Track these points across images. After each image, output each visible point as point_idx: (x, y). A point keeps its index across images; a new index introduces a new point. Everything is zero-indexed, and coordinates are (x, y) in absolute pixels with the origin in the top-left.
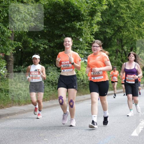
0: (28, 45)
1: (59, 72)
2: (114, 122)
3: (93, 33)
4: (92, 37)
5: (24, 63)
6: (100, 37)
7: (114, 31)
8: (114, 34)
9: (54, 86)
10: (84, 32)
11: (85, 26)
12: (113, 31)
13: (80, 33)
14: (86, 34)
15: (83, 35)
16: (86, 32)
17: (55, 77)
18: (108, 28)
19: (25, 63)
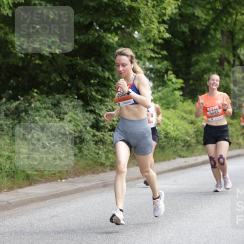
0: (12, 49)
1: (87, 111)
2: (220, 227)
3: (165, 19)
4: (162, 29)
5: (4, 92)
6: (180, 28)
7: (213, 13)
8: (214, 20)
9: (77, 146)
10: (142, 15)
11: (145, 2)
12: (211, 12)
13: (133, 19)
14: (147, 22)
15: (140, 23)
16: (146, 15)
17: (79, 123)
18: (200, 6)
19: (7, 91)
